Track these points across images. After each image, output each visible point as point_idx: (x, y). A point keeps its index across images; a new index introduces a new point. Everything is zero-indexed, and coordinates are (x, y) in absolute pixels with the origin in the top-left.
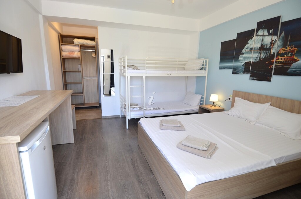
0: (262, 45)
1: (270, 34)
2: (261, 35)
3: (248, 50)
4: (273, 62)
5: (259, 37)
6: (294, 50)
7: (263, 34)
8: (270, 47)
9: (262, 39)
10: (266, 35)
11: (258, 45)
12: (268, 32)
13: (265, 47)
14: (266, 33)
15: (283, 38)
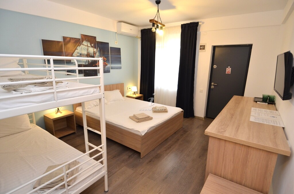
0: (88, 53)
1: (92, 47)
2: (86, 46)
3: (79, 55)
4: (97, 65)
5: (84, 46)
6: (105, 59)
7: (87, 45)
8: (93, 55)
9: (87, 48)
10: (89, 47)
11: (86, 53)
12: (91, 45)
13: (91, 55)
14: (89, 45)
15: (99, 51)
